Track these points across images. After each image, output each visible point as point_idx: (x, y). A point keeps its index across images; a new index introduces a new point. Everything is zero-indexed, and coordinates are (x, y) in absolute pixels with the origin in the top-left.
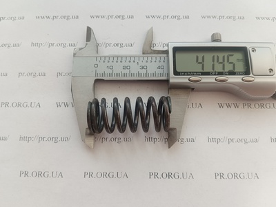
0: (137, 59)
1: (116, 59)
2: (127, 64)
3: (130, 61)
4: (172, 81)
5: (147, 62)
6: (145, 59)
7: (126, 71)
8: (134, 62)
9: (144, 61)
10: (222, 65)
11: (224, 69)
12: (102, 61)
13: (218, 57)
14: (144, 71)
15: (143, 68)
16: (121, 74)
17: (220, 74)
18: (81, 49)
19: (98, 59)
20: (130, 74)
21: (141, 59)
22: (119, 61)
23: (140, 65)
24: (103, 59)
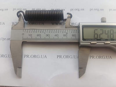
0: (44, 30)
1: (33, 30)
2: (39, 33)
3: (41, 32)
4: (81, 44)
5: (49, 32)
6: (49, 30)
7: (39, 37)
8: (43, 32)
9: (48, 32)
10: (107, 35)
11: (108, 37)
12: (26, 32)
13: (105, 31)
14: (48, 37)
15: (47, 35)
16: (36, 39)
17: (107, 40)
18: (15, 25)
19: (24, 30)
20: (41, 39)
21: (47, 30)
22: (35, 32)
23: (46, 34)
24: (27, 30)
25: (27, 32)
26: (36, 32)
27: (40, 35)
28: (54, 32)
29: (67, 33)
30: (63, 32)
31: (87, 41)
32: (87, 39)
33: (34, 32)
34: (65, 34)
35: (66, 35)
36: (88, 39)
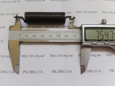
25: (24, 33)
26: (32, 33)
27: (35, 36)
28: (48, 33)
29: (60, 34)
30: (56, 33)
31: (89, 41)
32: (88, 40)
33: (30, 33)
34: (58, 34)
35: (59, 36)
36: (90, 40)
